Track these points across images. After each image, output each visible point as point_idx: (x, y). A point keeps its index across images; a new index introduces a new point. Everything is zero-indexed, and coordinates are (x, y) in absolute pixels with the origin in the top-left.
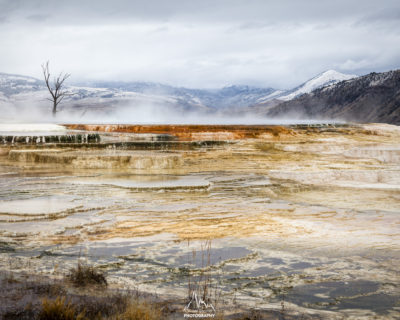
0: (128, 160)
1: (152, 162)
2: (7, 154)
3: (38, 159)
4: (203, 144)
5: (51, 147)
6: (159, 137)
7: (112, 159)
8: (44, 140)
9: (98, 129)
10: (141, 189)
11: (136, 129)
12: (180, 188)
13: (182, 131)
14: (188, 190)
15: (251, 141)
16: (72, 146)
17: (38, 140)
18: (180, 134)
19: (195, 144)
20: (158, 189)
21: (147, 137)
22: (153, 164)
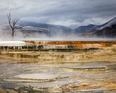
0: (63, 57)
1: (74, 57)
2: (8, 54)
3: (22, 56)
4: (89, 49)
5: (25, 51)
6: (68, 46)
7: (56, 56)
8: (21, 48)
9: (40, 43)
10: (78, 69)
11: (57, 43)
12: (94, 68)
13: (78, 44)
14: (98, 69)
15: (109, 48)
16: (34, 50)
17: (19, 48)
18: (77, 45)
19: (86, 49)
20: (85, 69)
21: (63, 46)
22: (74, 58)
